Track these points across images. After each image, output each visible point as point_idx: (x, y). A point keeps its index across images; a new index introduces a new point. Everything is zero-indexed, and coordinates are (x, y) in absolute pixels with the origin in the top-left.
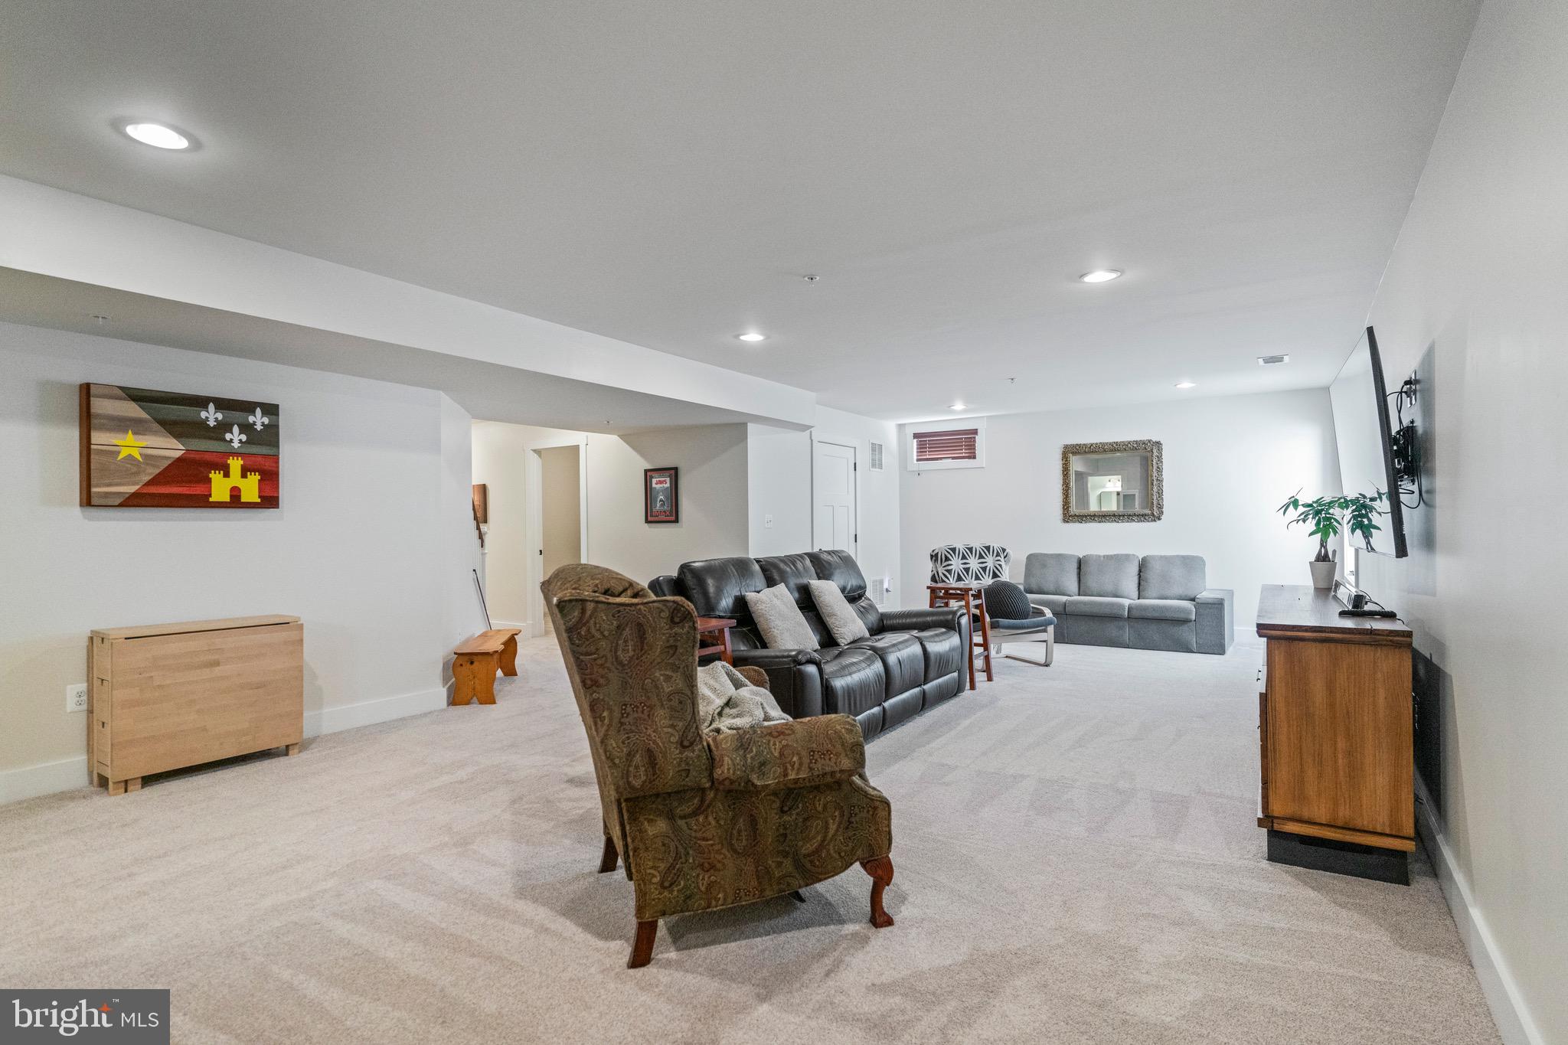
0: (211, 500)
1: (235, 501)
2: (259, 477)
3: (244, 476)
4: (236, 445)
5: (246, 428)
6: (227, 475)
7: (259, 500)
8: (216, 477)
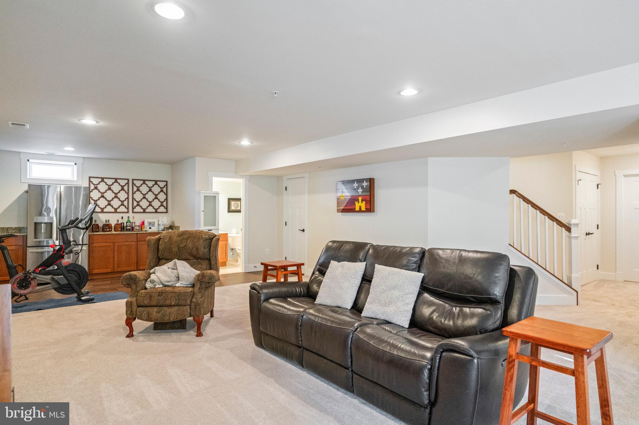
0: (356, 210)
1: (360, 211)
2: (365, 203)
3: (362, 202)
4: (360, 193)
5: (362, 187)
6: (358, 202)
7: (365, 210)
8: (356, 203)
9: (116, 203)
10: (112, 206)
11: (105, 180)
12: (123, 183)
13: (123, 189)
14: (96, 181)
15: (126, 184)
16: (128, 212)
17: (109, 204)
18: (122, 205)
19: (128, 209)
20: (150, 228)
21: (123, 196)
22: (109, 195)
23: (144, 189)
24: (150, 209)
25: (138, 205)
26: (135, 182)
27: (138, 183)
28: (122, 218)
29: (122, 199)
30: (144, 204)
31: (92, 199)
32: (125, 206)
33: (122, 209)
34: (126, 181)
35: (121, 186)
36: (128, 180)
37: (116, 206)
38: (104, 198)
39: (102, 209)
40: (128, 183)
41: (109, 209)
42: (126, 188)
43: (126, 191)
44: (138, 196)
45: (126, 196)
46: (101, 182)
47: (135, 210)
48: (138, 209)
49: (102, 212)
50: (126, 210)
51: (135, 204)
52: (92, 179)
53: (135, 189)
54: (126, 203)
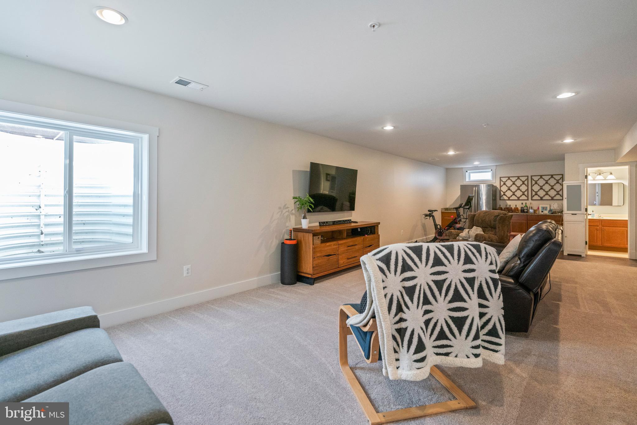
9: (519, 193)
10: (516, 196)
11: (511, 178)
12: (523, 179)
13: (523, 183)
14: (504, 180)
15: (526, 180)
16: (528, 200)
17: (514, 194)
18: (524, 194)
19: (528, 197)
20: (542, 212)
21: (524, 188)
22: (514, 188)
23: (541, 182)
24: (547, 197)
25: (536, 194)
26: (533, 178)
27: (536, 178)
28: (522, 204)
29: (523, 190)
30: (542, 193)
31: (502, 191)
32: (526, 196)
33: (524, 197)
34: (526, 178)
35: (522, 181)
36: (528, 176)
37: (518, 196)
38: (510, 190)
39: (509, 198)
40: (528, 179)
41: (514, 197)
42: (526, 182)
43: (526, 185)
44: (536, 188)
45: (526, 188)
46: (508, 180)
47: (534, 198)
48: (536, 197)
49: (509, 199)
50: (526, 198)
51: (534, 193)
52: (502, 179)
53: (534, 182)
54: (526, 193)
